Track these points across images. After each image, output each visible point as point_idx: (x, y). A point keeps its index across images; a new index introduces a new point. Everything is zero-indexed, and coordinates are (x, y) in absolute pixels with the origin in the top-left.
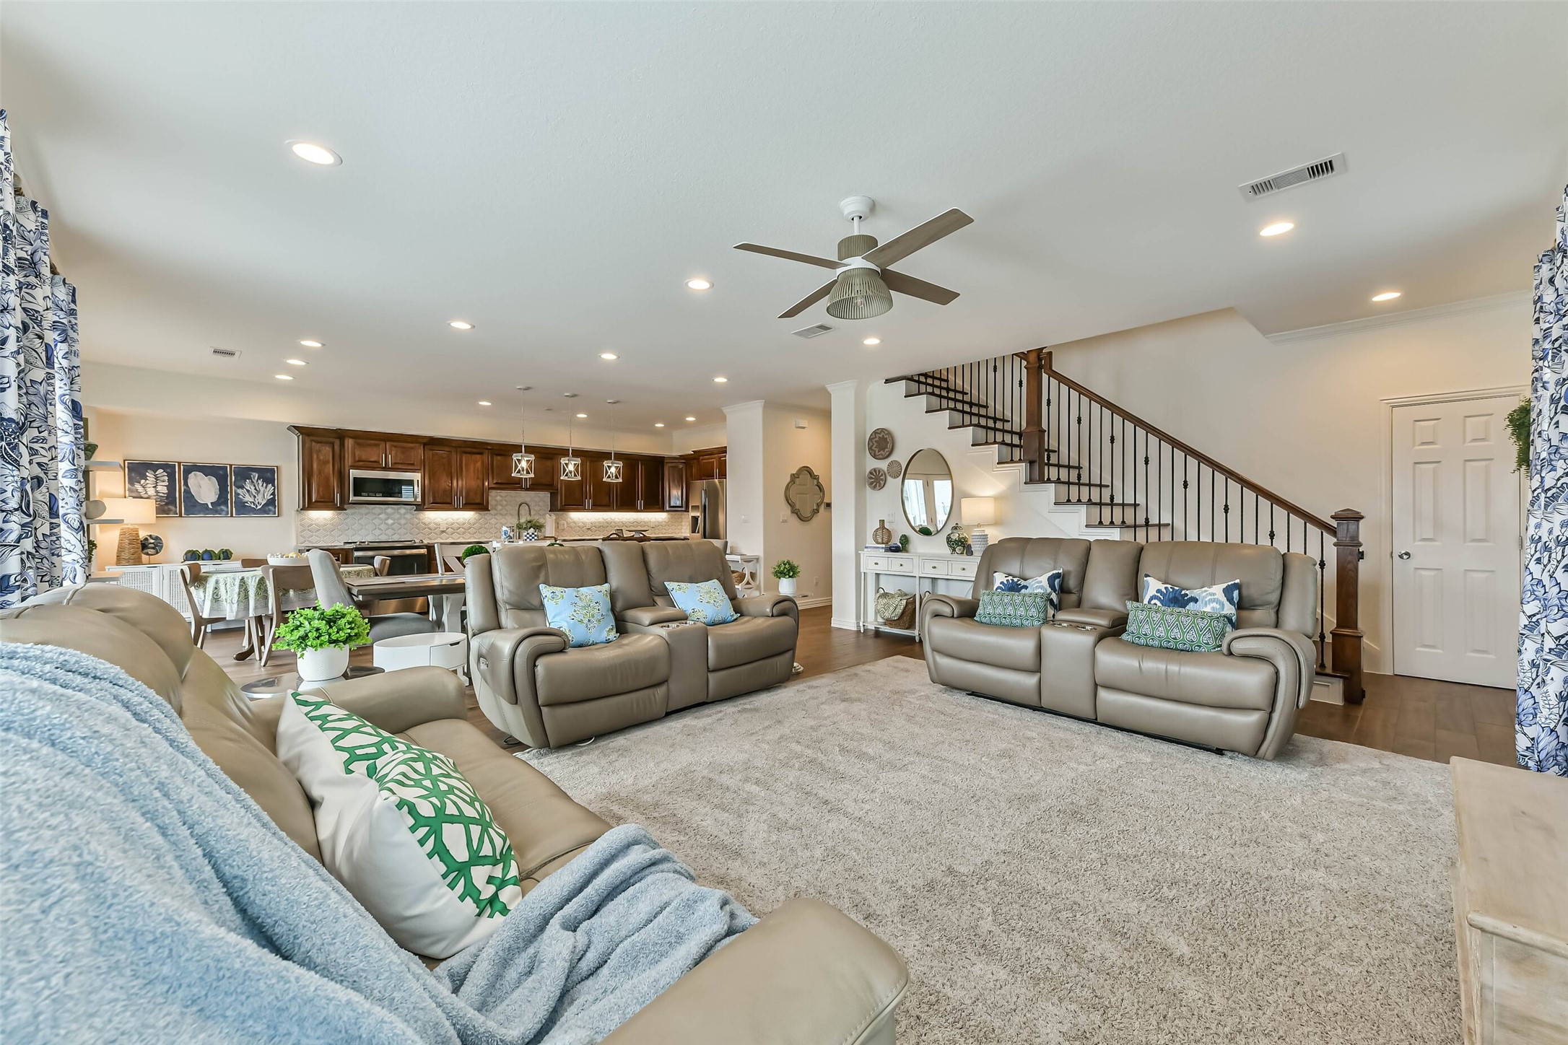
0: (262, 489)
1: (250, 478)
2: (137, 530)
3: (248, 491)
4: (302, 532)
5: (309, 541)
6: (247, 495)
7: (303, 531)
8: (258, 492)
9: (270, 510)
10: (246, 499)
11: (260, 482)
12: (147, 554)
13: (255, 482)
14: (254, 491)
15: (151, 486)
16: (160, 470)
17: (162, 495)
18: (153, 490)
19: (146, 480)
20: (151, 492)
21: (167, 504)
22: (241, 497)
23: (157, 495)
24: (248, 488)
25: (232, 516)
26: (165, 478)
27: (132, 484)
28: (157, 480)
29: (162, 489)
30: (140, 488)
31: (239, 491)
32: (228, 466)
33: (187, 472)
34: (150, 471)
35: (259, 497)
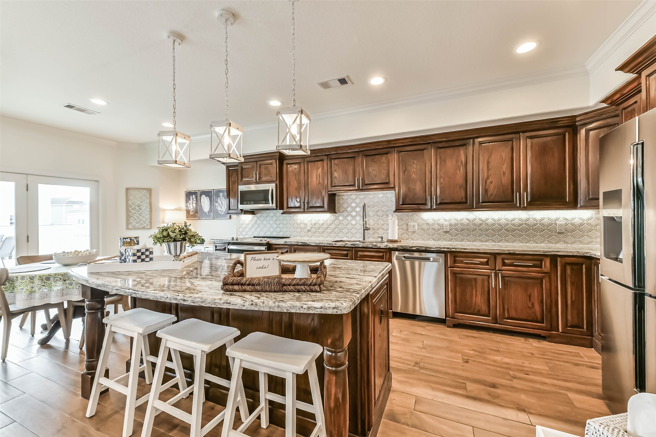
0: (224, 203)
1: (219, 197)
3: (219, 204)
6: (219, 207)
11: (223, 198)
13: (221, 198)
14: (221, 204)
15: (191, 203)
16: (194, 195)
17: (194, 208)
18: (192, 206)
19: (190, 200)
20: (192, 207)
21: (195, 213)
22: (217, 208)
23: (193, 208)
24: (219, 202)
25: (214, 219)
26: (195, 199)
27: (187, 203)
28: (193, 200)
29: (194, 205)
30: (189, 205)
31: (217, 204)
32: (213, 190)
33: (201, 196)
34: (191, 196)
35: (223, 207)
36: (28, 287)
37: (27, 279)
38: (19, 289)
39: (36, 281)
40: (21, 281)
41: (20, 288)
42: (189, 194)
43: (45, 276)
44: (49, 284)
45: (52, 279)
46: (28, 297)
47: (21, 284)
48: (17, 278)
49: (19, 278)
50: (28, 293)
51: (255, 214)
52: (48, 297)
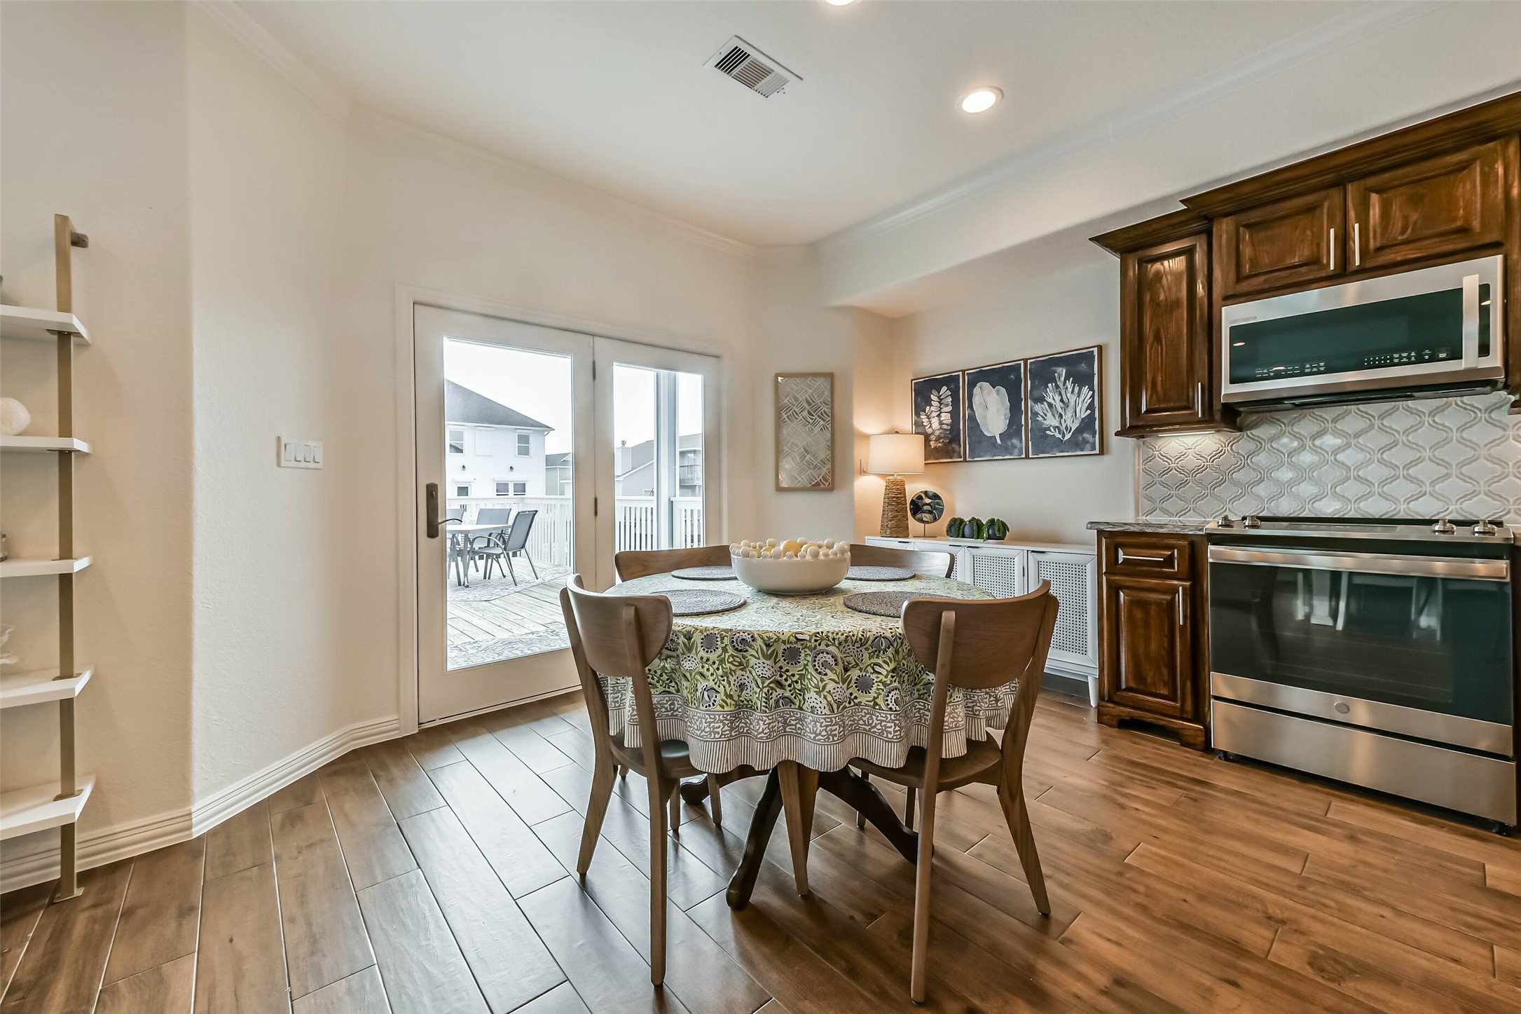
0: (1072, 399)
1: (1053, 380)
2: (902, 484)
3: (1050, 405)
4: (1147, 487)
5: (1163, 510)
6: (1049, 414)
7: (1151, 484)
8: (1066, 405)
9: (1085, 441)
10: (1047, 423)
11: (1069, 384)
12: (921, 521)
13: (1060, 384)
14: (1059, 405)
15: (934, 414)
16: (945, 388)
17: (945, 427)
18: (938, 418)
19: (931, 405)
20: (935, 424)
21: (951, 442)
22: (1040, 419)
23: (941, 428)
24: (1050, 400)
25: (1027, 457)
26: (950, 399)
27: (918, 415)
28: (941, 404)
29: (946, 418)
30: (925, 421)
31: (1038, 408)
32: (1022, 362)
33: (972, 385)
34: (934, 392)
35: (1068, 416)
36: (729, 683)
37: (725, 650)
38: (700, 687)
39: (753, 661)
40: (705, 655)
41: (702, 684)
42: (924, 390)
43: (784, 642)
44: (794, 679)
45: (805, 657)
46: (732, 729)
47: (706, 666)
48: (689, 639)
49: (697, 638)
50: (733, 708)
51: (1240, 430)
52: (790, 734)
